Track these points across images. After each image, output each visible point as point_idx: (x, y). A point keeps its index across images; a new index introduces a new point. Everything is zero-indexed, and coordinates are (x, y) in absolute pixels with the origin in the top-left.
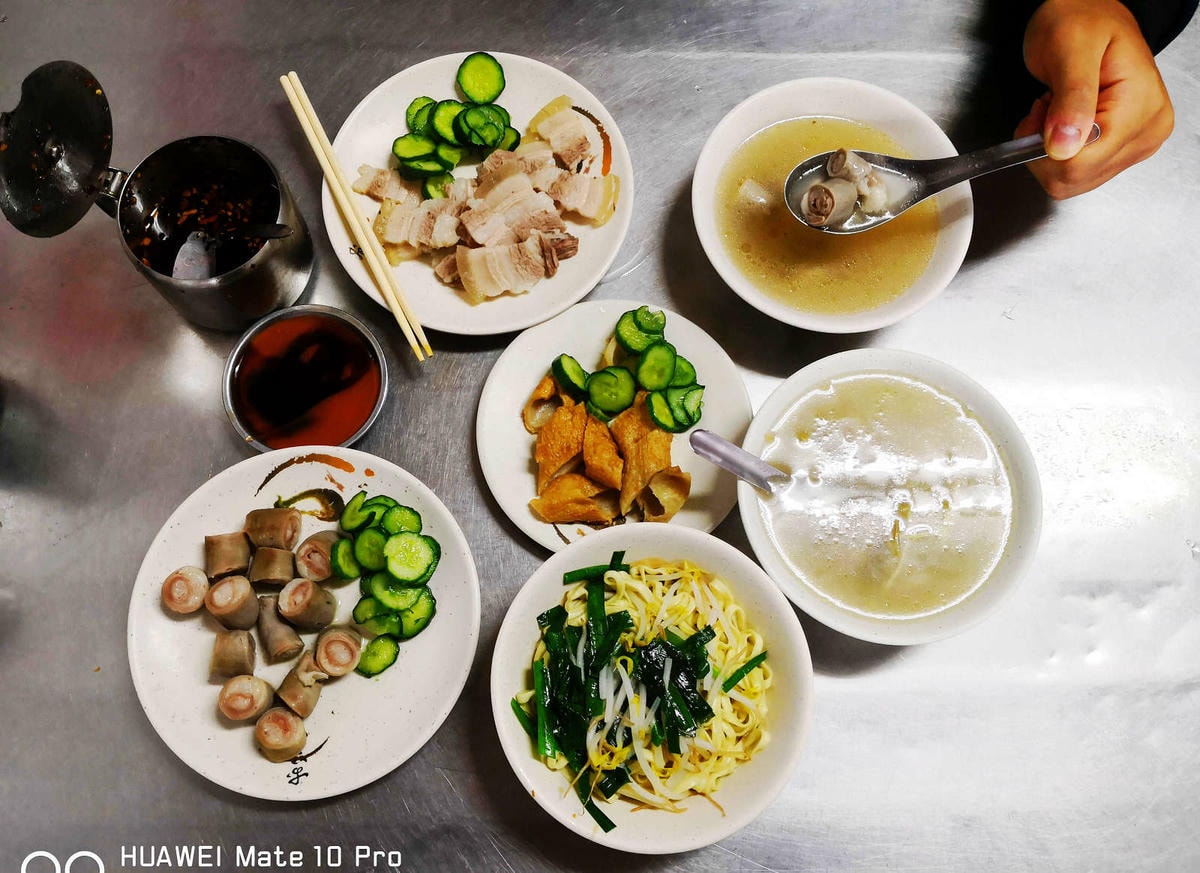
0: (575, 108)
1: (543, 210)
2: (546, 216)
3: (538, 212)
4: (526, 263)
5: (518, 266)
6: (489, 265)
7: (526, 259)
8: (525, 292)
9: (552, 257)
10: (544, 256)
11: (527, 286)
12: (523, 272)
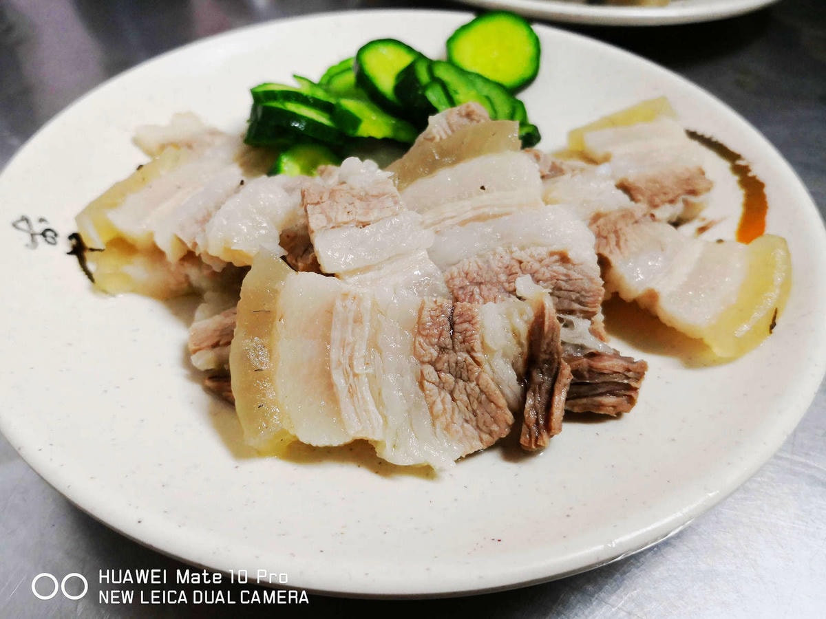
0: (693, 135)
1: (556, 248)
2: (560, 269)
3: (543, 251)
4: (461, 373)
5: (429, 370)
6: (336, 334)
7: (462, 356)
8: (426, 471)
9: (551, 393)
10: (525, 377)
11: (440, 453)
12: (442, 401)
